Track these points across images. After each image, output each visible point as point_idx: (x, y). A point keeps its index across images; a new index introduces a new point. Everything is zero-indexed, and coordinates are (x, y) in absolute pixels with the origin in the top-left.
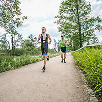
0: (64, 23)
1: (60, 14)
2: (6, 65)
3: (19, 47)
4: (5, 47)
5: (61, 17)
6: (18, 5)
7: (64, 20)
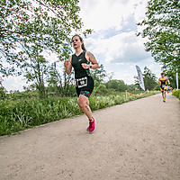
0: (158, 33)
2: (60, 110)
4: (55, 82)
6: (77, 13)
7: (157, 28)
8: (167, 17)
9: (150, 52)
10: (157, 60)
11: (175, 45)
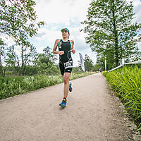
0: (94, 31)
1: (89, 19)
2: (15, 88)
3: (31, 64)
4: (13, 63)
5: (90, 23)
6: (32, 7)
7: (94, 27)
8: (100, 21)
9: (89, 44)
10: (93, 50)
11: (105, 41)
